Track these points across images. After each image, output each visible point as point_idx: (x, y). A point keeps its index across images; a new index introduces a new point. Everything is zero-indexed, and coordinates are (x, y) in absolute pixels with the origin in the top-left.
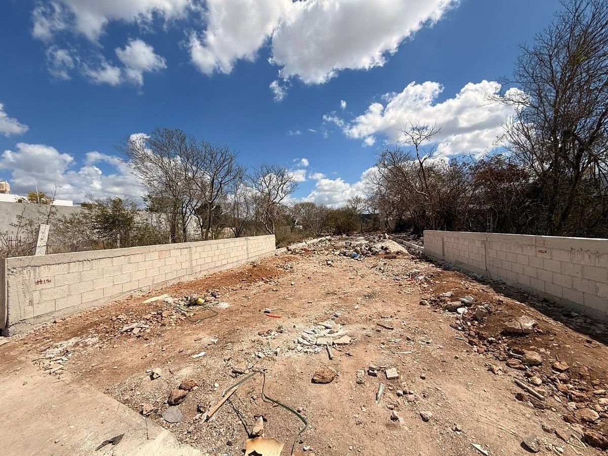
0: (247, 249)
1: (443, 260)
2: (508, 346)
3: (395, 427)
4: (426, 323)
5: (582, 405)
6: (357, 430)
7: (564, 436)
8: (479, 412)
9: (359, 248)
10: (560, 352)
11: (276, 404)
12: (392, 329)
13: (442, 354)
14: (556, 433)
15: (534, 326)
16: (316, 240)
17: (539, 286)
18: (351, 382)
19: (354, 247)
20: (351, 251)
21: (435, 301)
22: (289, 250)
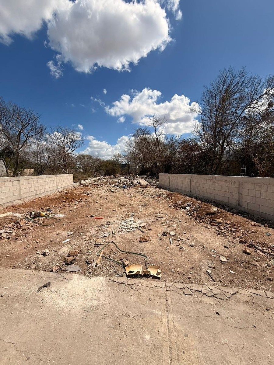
0: (57, 182)
1: (169, 188)
2: (209, 219)
3: (183, 251)
4: (176, 214)
5: (237, 233)
6: (169, 255)
7: (235, 242)
8: (209, 241)
9: (125, 183)
10: (226, 218)
11: (128, 253)
12: (163, 218)
13: (187, 225)
14: (232, 242)
15: (217, 210)
16: (95, 179)
17: (212, 197)
18: (157, 239)
19: (123, 182)
20: (121, 184)
21: (175, 205)
22: (81, 184)
